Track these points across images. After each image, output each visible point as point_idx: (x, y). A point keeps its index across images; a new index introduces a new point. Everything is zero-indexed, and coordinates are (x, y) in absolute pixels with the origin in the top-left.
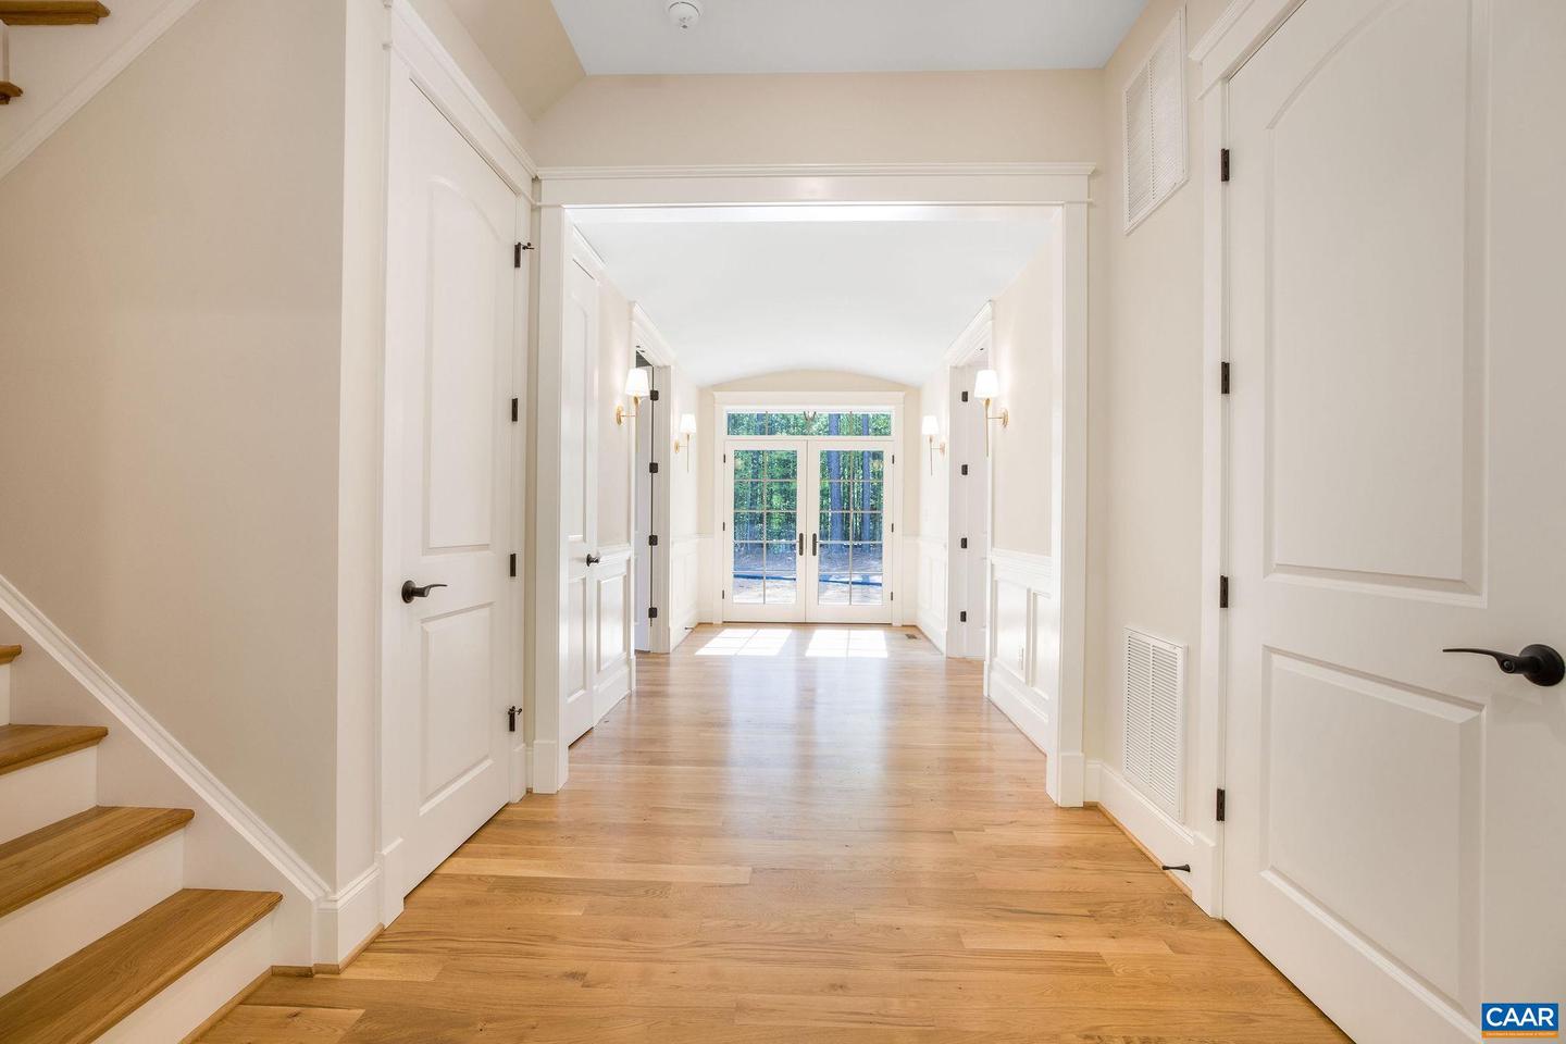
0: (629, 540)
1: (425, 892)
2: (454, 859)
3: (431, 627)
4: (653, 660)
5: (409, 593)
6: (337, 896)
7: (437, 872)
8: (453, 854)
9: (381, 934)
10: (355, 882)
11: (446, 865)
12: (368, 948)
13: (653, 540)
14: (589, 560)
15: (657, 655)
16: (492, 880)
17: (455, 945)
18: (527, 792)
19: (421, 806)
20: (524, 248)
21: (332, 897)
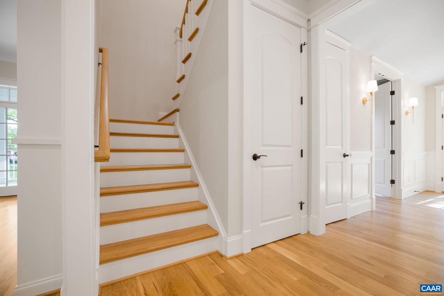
0: (371, 150)
1: (259, 249)
2: (273, 244)
3: (265, 169)
4: (392, 201)
5: (255, 157)
6: (228, 238)
7: (266, 245)
8: (273, 242)
9: (242, 255)
10: (234, 237)
11: (270, 244)
12: (237, 257)
13: (393, 152)
14: (345, 156)
15: (395, 199)
16: (278, 254)
17: (255, 268)
18: (308, 232)
19: (261, 223)
20: (304, 45)
21: (227, 238)
